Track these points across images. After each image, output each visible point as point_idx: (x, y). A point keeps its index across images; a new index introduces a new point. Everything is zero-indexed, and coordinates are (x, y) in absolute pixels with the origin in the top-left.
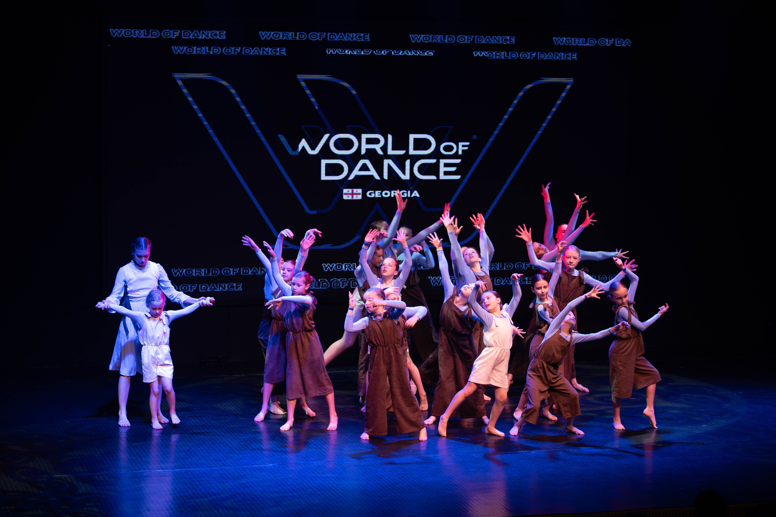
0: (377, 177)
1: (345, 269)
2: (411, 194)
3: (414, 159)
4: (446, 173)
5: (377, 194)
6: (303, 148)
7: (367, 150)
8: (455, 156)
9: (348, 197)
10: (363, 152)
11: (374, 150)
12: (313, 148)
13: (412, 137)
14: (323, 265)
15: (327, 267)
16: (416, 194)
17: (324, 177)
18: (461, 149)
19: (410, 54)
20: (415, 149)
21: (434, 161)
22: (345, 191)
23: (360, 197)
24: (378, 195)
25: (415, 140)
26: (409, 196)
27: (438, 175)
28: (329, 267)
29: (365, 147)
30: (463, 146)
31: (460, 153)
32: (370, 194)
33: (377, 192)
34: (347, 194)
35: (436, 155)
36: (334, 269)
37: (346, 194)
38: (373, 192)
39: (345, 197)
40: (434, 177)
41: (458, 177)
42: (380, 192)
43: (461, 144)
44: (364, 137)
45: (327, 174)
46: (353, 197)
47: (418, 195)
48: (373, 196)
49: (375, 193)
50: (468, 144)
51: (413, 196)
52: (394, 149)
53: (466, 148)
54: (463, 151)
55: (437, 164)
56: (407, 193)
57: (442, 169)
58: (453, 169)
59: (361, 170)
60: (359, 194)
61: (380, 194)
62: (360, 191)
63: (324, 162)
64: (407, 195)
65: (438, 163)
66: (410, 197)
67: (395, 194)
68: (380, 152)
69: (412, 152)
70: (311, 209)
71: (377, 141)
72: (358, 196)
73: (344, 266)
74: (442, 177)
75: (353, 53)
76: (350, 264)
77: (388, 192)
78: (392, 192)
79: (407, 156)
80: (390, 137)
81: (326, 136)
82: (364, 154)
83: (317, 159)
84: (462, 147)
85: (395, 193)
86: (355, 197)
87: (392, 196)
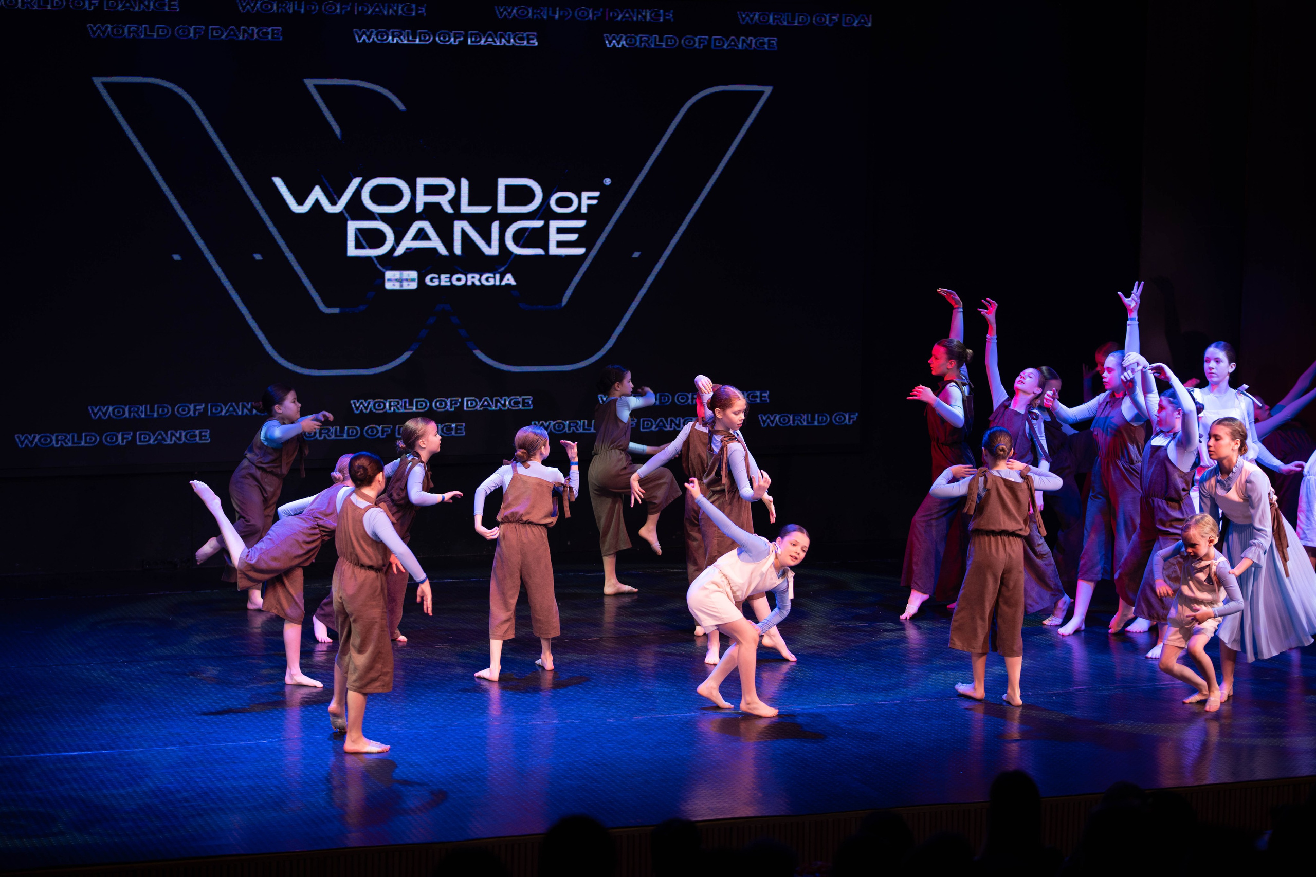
0: (443, 251)
1: (390, 409)
2: (501, 280)
3: (507, 220)
4: (560, 244)
5: (444, 280)
6: (317, 203)
7: (426, 205)
8: (576, 215)
9: (394, 285)
10: (419, 208)
11: (438, 205)
12: (333, 203)
13: (503, 183)
14: (352, 402)
15: (359, 406)
16: (509, 279)
17: (352, 251)
18: (585, 202)
19: (498, 44)
20: (508, 203)
21: (539, 224)
22: (389, 274)
23: (414, 286)
24: (446, 282)
25: (508, 188)
26: (498, 283)
27: (546, 248)
28: (362, 406)
29: (422, 200)
30: (589, 198)
31: (584, 210)
32: (432, 280)
33: (443, 277)
34: (394, 280)
35: (544, 213)
36: (371, 409)
37: (389, 280)
38: (437, 276)
39: (389, 286)
40: (540, 251)
41: (580, 251)
42: (448, 276)
43: (585, 195)
44: (421, 182)
45: (358, 245)
46: (401, 286)
47: (513, 283)
48: (436, 283)
49: (439, 278)
50: (597, 194)
51: (503, 283)
52: (471, 203)
53: (594, 202)
54: (589, 206)
55: (545, 229)
56: (494, 278)
57: (554, 237)
58: (573, 237)
59: (415, 238)
60: (413, 280)
61: (448, 280)
62: (414, 274)
63: (352, 226)
64: (495, 281)
65: (546, 227)
66: (500, 286)
67: (473, 280)
68: (448, 209)
69: (502, 208)
70: (328, 305)
71: (442, 190)
72: (411, 283)
73: (387, 405)
74: (554, 250)
75: (402, 40)
76: (397, 400)
77: (462, 277)
78: (470, 276)
79: (493, 215)
80: (464, 183)
81: (356, 182)
82: (420, 213)
83: (340, 221)
84: (587, 199)
85: (473, 278)
86: (407, 286)
87: (469, 283)
